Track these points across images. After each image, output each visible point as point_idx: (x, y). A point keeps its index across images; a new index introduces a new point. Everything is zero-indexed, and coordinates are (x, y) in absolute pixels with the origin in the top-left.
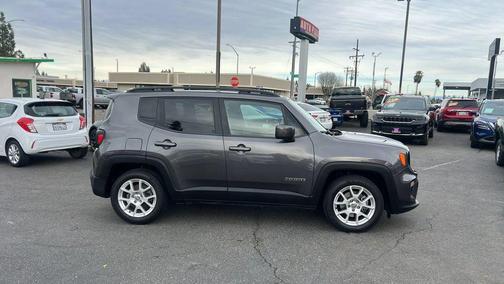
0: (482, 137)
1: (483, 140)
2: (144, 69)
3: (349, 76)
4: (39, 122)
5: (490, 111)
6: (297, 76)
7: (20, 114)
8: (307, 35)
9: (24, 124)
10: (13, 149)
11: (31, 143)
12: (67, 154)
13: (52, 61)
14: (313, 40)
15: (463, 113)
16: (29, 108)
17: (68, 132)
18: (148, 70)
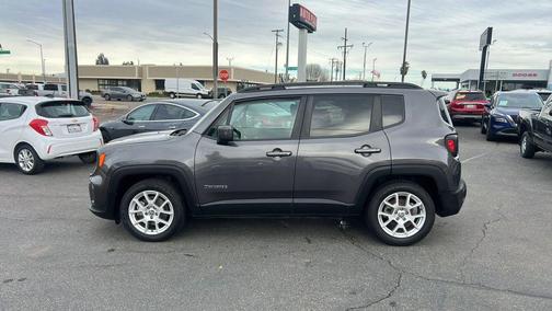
0: (499, 130)
1: (500, 133)
2: (102, 61)
3: (335, 68)
4: (54, 123)
5: (504, 103)
6: (291, 69)
7: (31, 115)
8: (306, 24)
9: (37, 126)
10: (24, 155)
11: (47, 147)
12: (78, 159)
13: (8, 52)
14: (311, 29)
15: (470, 106)
16: (41, 108)
17: (83, 135)
18: (107, 63)
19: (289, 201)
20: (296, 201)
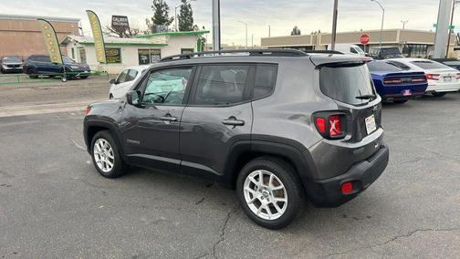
2: (296, 32)
18: (299, 33)
19: (178, 162)
20: (184, 163)
